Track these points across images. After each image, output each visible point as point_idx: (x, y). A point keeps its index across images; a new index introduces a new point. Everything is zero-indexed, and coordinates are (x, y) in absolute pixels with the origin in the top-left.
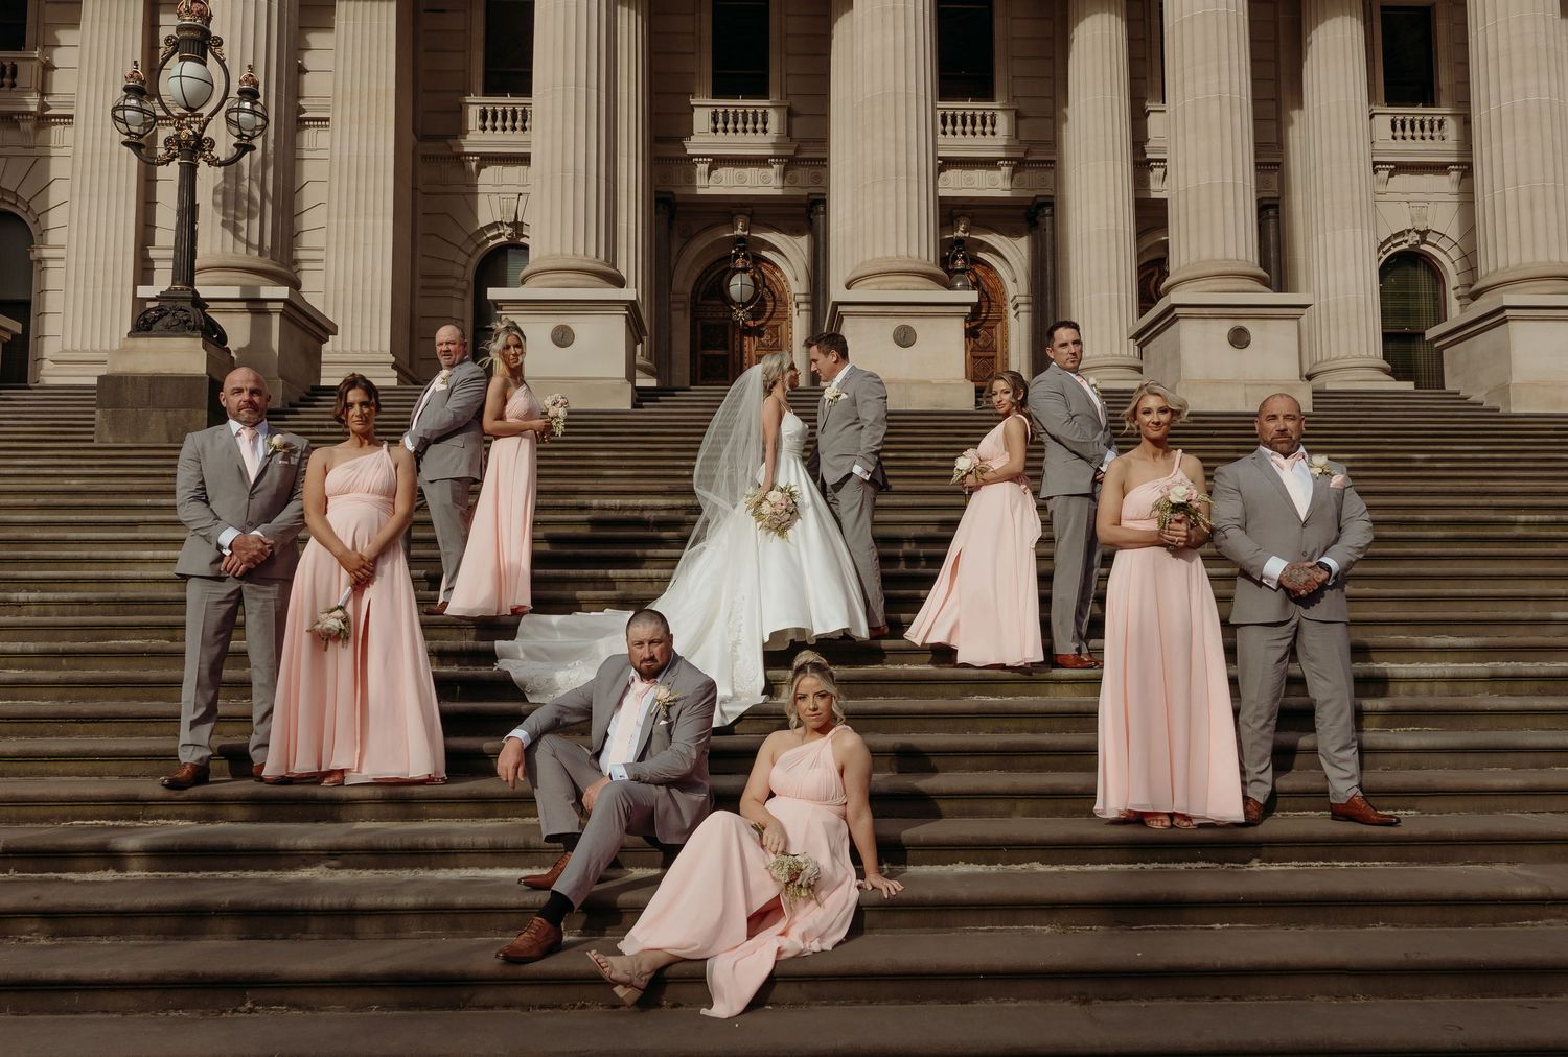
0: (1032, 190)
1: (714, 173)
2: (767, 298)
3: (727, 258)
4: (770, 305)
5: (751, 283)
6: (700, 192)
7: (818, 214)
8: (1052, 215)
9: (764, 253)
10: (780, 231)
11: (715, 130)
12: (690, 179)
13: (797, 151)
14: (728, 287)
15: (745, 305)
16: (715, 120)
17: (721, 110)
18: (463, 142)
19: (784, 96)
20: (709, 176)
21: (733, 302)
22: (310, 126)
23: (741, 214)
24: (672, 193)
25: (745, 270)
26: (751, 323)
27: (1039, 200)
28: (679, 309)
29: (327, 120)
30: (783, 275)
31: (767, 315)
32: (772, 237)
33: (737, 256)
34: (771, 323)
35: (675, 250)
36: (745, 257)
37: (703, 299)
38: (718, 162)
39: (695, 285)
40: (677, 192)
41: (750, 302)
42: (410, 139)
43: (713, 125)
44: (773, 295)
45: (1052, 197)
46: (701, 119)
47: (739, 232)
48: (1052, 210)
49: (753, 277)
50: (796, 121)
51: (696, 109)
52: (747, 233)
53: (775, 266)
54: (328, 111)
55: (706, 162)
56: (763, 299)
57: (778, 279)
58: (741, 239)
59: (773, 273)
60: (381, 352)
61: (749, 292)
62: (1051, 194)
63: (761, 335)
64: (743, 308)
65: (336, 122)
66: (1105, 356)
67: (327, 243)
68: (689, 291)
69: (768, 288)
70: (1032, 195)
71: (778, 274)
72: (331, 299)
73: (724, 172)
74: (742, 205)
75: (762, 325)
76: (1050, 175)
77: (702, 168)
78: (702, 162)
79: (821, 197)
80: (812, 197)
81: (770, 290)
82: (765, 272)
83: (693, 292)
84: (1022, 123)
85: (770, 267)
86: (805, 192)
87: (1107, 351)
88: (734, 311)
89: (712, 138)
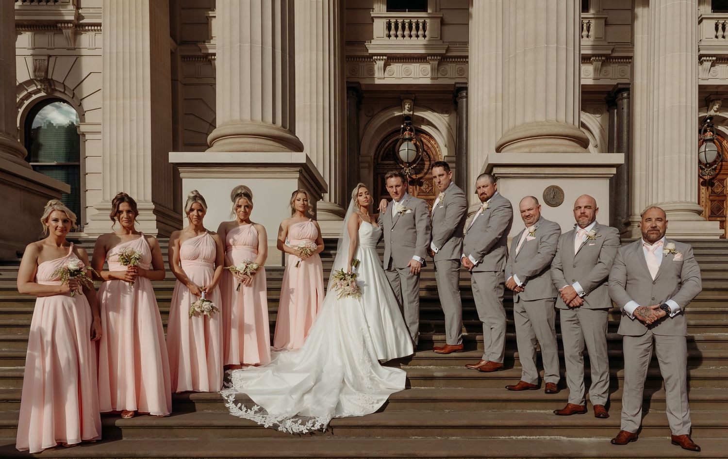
0: (614, 79)
1: (388, 68)
2: (425, 159)
3: (398, 131)
4: (427, 163)
5: (414, 148)
6: (377, 82)
7: (462, 98)
8: (628, 98)
9: (424, 127)
10: (433, 111)
11: (389, 36)
12: (371, 72)
13: (448, 50)
14: (399, 152)
15: (410, 164)
16: (389, 28)
17: (393, 20)
18: (207, 45)
19: (438, 9)
20: (385, 70)
21: (402, 162)
22: (89, 30)
23: (407, 99)
24: (358, 83)
25: (410, 139)
26: (414, 177)
27: (620, 86)
28: (365, 168)
29: (99, 25)
30: (436, 143)
31: (425, 171)
32: (428, 115)
33: (405, 130)
34: (427, 176)
35: (362, 126)
36: (411, 130)
37: (382, 160)
38: (391, 59)
39: (377, 150)
40: (363, 82)
41: (414, 162)
42: (167, 43)
43: (387, 32)
44: (429, 157)
45: (629, 84)
46: (379, 27)
47: (406, 112)
48: (629, 94)
49: (415, 144)
50: (446, 29)
51: (375, 20)
52: (411, 113)
53: (431, 137)
54: (99, 17)
55: (382, 60)
56: (422, 160)
57: (433, 146)
58: (407, 118)
59: (429, 142)
60: (146, 201)
61: (413, 155)
62: (627, 81)
63: (421, 184)
64: (409, 166)
65: (106, 27)
66: (674, 202)
67: (103, 120)
68: (372, 154)
69: (426, 151)
70: (614, 83)
71: (433, 142)
72: (108, 162)
73: (395, 67)
74: (408, 92)
75: (421, 178)
76: (628, 68)
77: (380, 64)
78: (380, 60)
79: (464, 86)
80: (457, 85)
81: (427, 154)
82: (424, 141)
83: (375, 154)
84: (609, 28)
85: (427, 137)
86: (452, 82)
87: (676, 199)
88: (403, 168)
89: (386, 41)
